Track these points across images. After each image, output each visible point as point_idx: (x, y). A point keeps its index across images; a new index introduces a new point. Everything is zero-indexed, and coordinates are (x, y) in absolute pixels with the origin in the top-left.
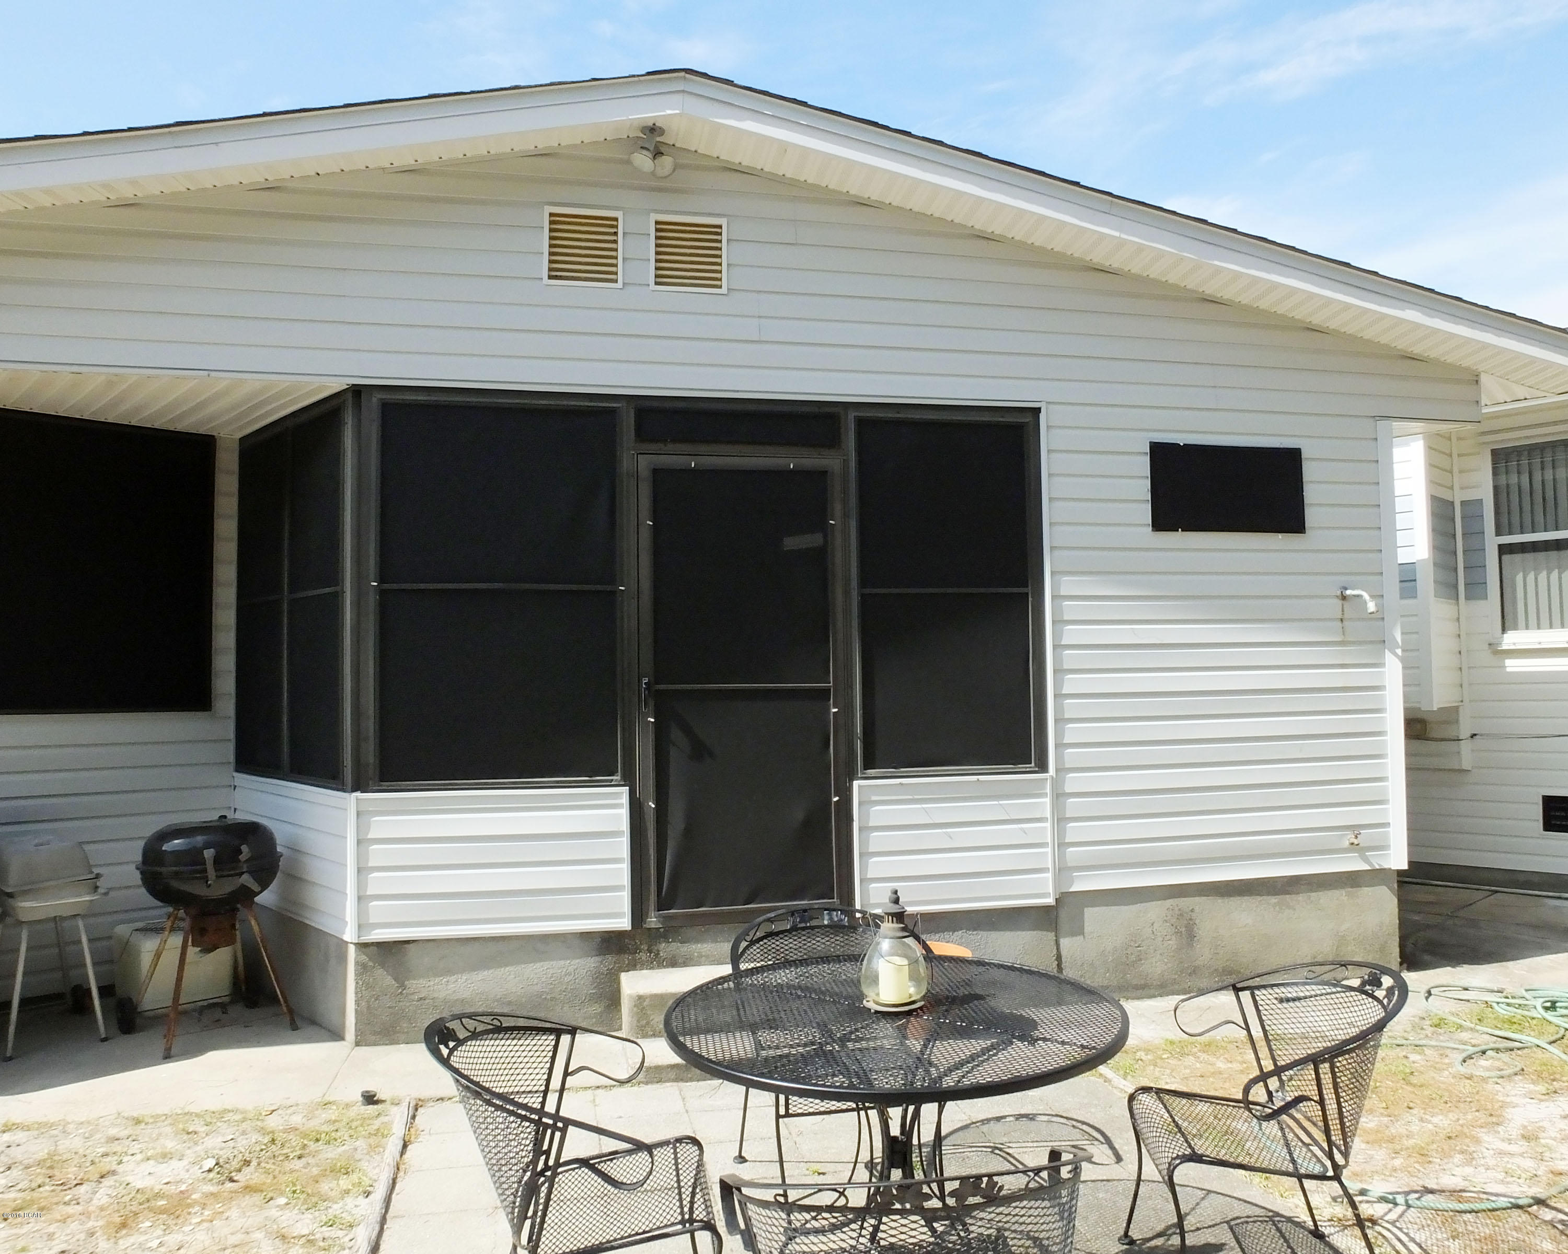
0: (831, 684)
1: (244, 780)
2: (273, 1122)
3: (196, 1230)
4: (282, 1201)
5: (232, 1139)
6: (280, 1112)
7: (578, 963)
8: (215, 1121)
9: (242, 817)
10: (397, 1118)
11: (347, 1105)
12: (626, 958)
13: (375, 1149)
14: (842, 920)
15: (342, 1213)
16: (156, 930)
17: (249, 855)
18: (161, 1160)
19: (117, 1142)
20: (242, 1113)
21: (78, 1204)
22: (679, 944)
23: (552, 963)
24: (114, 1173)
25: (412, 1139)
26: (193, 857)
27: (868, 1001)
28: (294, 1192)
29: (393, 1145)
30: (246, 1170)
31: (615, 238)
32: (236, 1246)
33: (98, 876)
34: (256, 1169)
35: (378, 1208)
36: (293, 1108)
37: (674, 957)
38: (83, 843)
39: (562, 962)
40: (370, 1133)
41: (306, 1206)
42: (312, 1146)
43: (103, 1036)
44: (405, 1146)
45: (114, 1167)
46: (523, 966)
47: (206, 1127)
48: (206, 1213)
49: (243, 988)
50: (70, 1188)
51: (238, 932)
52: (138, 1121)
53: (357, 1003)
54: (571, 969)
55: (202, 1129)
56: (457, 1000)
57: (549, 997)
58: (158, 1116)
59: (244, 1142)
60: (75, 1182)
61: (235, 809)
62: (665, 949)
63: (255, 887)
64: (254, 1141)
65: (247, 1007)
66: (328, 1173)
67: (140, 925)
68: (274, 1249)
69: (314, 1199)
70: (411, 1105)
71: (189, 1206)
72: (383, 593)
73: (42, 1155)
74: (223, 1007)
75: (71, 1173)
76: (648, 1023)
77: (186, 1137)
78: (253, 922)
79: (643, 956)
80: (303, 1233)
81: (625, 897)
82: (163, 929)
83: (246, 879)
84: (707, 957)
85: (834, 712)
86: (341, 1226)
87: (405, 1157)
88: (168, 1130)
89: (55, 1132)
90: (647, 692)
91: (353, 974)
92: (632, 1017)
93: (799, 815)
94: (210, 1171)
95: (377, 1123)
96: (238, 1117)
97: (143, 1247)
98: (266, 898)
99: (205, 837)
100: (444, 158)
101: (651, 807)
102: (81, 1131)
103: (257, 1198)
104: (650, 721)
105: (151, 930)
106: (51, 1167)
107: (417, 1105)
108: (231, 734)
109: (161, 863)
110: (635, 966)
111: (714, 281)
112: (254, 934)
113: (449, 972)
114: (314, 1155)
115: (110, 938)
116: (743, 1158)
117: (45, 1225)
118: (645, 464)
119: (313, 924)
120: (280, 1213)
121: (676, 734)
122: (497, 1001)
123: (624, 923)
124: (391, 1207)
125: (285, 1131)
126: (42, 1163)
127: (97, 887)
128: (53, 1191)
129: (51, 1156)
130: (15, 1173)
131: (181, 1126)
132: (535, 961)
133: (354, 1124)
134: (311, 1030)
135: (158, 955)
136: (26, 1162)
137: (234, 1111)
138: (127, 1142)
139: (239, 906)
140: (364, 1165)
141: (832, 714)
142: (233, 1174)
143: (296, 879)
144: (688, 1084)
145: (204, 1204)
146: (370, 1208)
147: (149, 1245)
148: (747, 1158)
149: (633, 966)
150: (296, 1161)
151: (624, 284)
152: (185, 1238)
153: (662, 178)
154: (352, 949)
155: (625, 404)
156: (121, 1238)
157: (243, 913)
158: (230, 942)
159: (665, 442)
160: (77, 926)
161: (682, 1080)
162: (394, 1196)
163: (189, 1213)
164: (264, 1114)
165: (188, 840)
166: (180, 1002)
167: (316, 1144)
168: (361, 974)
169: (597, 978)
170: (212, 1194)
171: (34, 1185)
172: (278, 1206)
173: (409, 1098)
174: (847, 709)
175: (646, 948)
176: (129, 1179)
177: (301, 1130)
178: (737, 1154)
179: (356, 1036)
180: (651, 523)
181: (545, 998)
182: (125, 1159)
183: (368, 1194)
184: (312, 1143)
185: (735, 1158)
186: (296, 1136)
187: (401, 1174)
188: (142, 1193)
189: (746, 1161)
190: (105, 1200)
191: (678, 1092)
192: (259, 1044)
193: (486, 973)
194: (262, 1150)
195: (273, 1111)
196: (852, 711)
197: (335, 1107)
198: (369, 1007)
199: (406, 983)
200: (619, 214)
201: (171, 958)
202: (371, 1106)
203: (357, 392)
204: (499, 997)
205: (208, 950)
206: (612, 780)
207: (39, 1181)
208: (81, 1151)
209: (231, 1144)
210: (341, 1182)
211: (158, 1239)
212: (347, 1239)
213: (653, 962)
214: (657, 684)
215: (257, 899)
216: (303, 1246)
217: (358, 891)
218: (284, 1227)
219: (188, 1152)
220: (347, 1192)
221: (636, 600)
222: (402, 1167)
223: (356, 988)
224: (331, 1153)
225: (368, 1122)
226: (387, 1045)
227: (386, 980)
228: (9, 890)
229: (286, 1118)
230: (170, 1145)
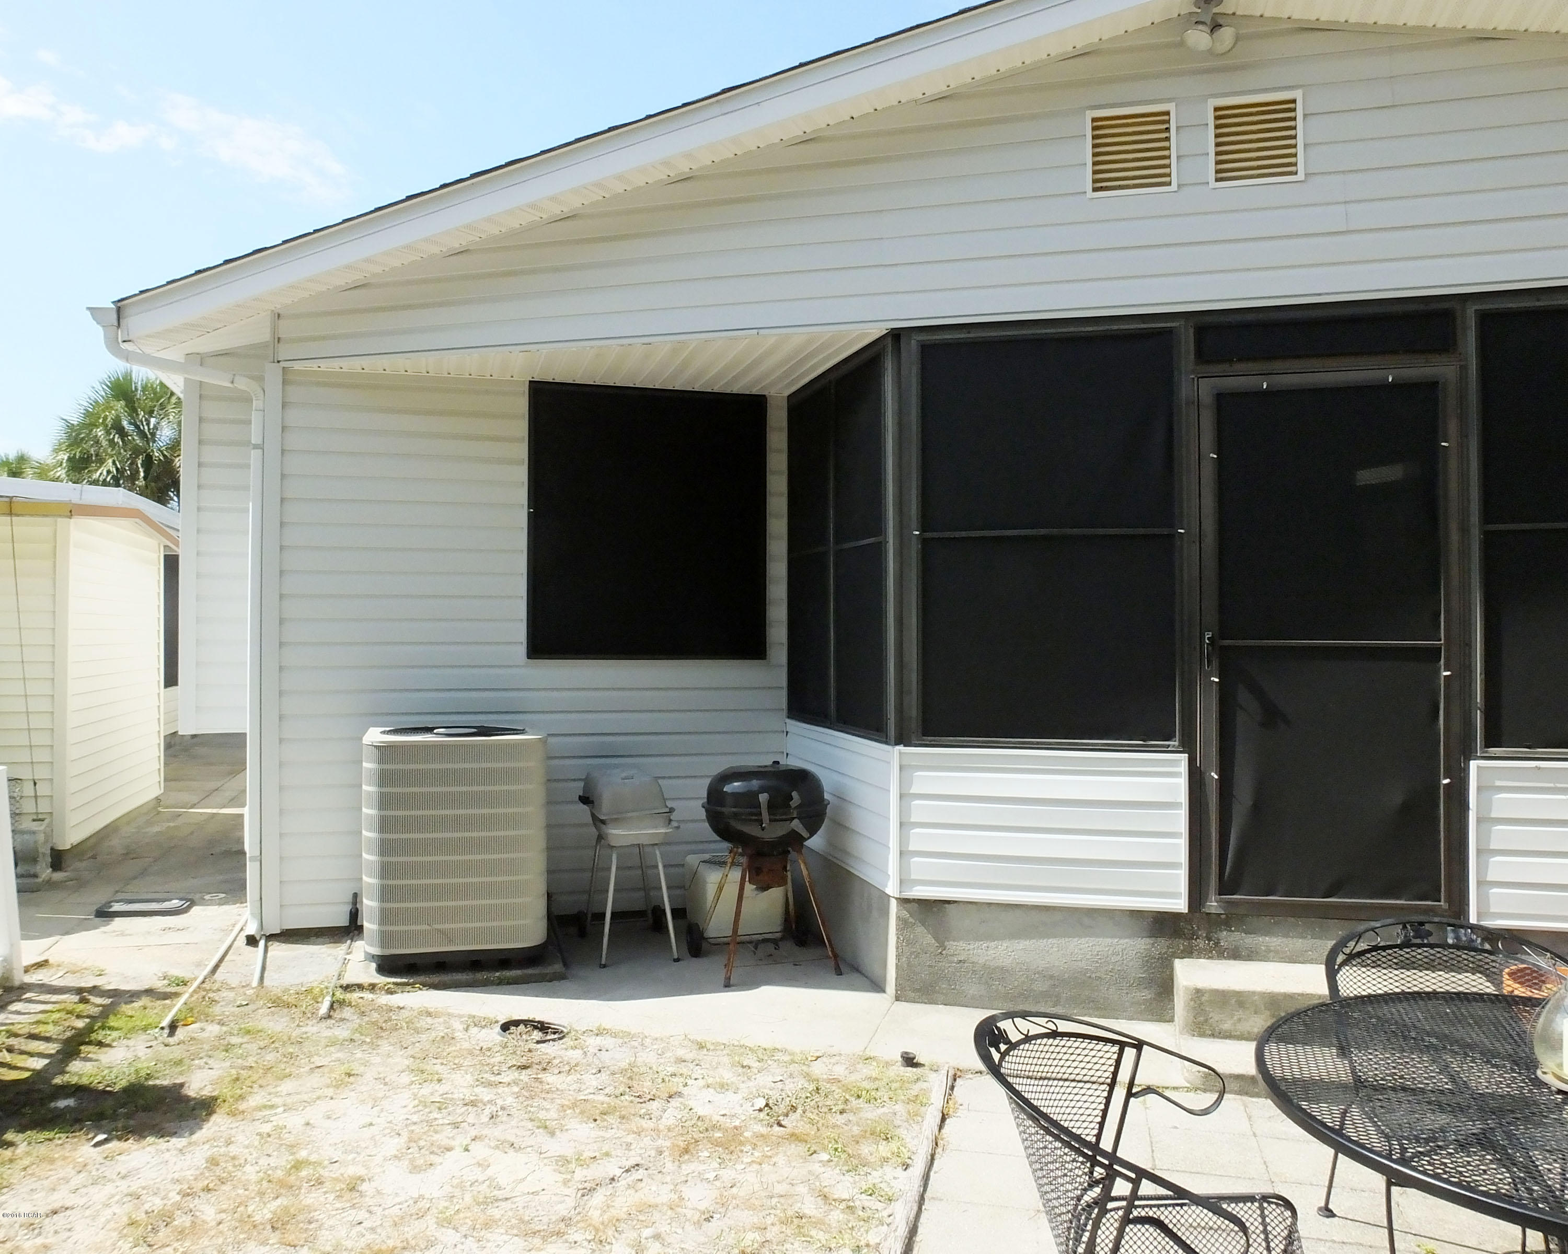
0: (1442, 642)
1: (797, 728)
2: (818, 1069)
3: (746, 1170)
4: (825, 1157)
5: (781, 1081)
6: (824, 1059)
7: (1127, 943)
8: (766, 1058)
9: (794, 762)
10: (936, 1084)
11: (887, 1063)
12: (1182, 944)
13: (914, 1117)
14: (1473, 941)
15: (881, 1182)
16: (721, 864)
17: (800, 802)
18: (719, 1090)
19: (683, 1064)
20: (790, 1054)
21: (651, 1119)
22: (1243, 935)
23: (1097, 939)
24: (679, 1094)
25: (950, 1113)
26: (749, 799)
27: (1544, 1073)
28: (836, 1149)
29: (932, 1117)
30: (793, 1117)
31: (1167, 135)
32: (782, 1196)
33: (672, 810)
34: (802, 1116)
35: (916, 1186)
36: (837, 1058)
37: (1237, 948)
38: (660, 778)
39: (1109, 940)
40: (908, 1099)
41: (847, 1168)
42: (854, 1102)
43: (676, 957)
44: (943, 1119)
45: (681, 1089)
46: (1067, 940)
47: (758, 1063)
48: (757, 1154)
49: (794, 927)
50: (645, 1102)
51: (789, 874)
52: (701, 1046)
53: (898, 957)
54: (1119, 948)
55: (755, 1064)
56: (998, 967)
57: (1094, 976)
58: (718, 1044)
59: (792, 1085)
60: (649, 1097)
61: (787, 754)
62: (1227, 938)
63: (805, 834)
64: (800, 1086)
65: (797, 945)
66: (868, 1135)
67: (707, 856)
68: (816, 1208)
69: (855, 1162)
70: (949, 1075)
71: (742, 1143)
72: (925, 542)
73: (624, 1064)
74: (775, 942)
75: (646, 1086)
76: (1206, 1021)
77: (740, 1070)
78: (802, 866)
79: (1201, 943)
80: (843, 1197)
81: (1181, 878)
82: (725, 863)
83: (796, 825)
84: (1277, 952)
85: (1445, 676)
86: (880, 1198)
87: (943, 1131)
88: (726, 1060)
89: (635, 1044)
90: (1210, 648)
91: (895, 929)
92: (1188, 1012)
93: (1396, 798)
94: (760, 1110)
95: (916, 1089)
96: (787, 1058)
97: (702, 1176)
98: (816, 842)
99: (759, 782)
100: (977, 78)
101: (1213, 777)
102: (655, 1047)
103: (802, 1149)
104: (1213, 681)
105: (715, 863)
106: (631, 1078)
107: (955, 1075)
108: (784, 682)
109: (722, 805)
110: (1192, 953)
111: (1289, 168)
112: (803, 876)
113: (990, 937)
114: (855, 1111)
115: (683, 865)
116: (1331, 1211)
117: (624, 1134)
118: (1206, 389)
119: (856, 873)
120: (823, 1169)
121: (1243, 696)
122: (1038, 973)
123: (1181, 905)
124: (929, 1185)
125: (829, 1081)
126: (624, 1072)
127: (670, 820)
128: (632, 1102)
129: (632, 1066)
130: (604, 1076)
131: (737, 1058)
132: (1080, 937)
133: (894, 1086)
134: (855, 977)
135: (720, 888)
136: (612, 1068)
137: (784, 1051)
138: (692, 1066)
139: (790, 849)
140: (902, 1132)
141: (1442, 679)
142: (781, 1118)
143: (841, 827)
144: (1254, 1099)
145: (755, 1144)
146: (909, 1182)
147: (707, 1176)
148: (1335, 1212)
149: (1188, 953)
150: (838, 1116)
151: (1179, 186)
152: (737, 1176)
153: (1222, 54)
154: (893, 904)
155: (1183, 323)
156: (684, 1162)
157: (793, 855)
158: (782, 882)
159: (1230, 361)
160: (655, 854)
161: (1247, 1094)
162: (932, 1174)
163: (742, 1151)
164: (809, 1059)
165: (745, 783)
166: (739, 933)
167: (857, 1101)
168: (903, 929)
169: (1147, 961)
170: (762, 1136)
171: (618, 1092)
172: (821, 1161)
173: (947, 1065)
174: (1464, 672)
175: (1204, 935)
176: (691, 1103)
177: (843, 1083)
178: (1323, 1204)
179: (896, 991)
180: (1215, 456)
181: (1090, 977)
182: (690, 1082)
183: (906, 1167)
184: (853, 1099)
185: (1320, 1209)
186: (839, 1088)
187: (939, 1150)
188: (702, 1121)
189: (1334, 1215)
190: (672, 1122)
191: (1242, 1108)
192: (807, 985)
193: (1027, 942)
194: (807, 1098)
195: (818, 1057)
196: (1470, 677)
197: (875, 1064)
198: (909, 964)
199: (946, 943)
200: (1171, 107)
201: (731, 891)
202: (910, 1069)
203: (896, 335)
204: (1041, 969)
205: (764, 888)
206: (1169, 746)
207: (621, 1090)
208: (655, 1068)
209: (780, 1085)
210: (881, 1148)
211: (715, 1171)
212: (885, 1214)
213: (1211, 952)
214: (1223, 638)
215: (806, 843)
216: (843, 1211)
217: (900, 846)
218: (826, 1186)
219: (742, 1086)
220: (886, 1160)
221: (1198, 544)
222: (940, 1143)
223: (897, 942)
224: (870, 1113)
225: (907, 1085)
226: (926, 1003)
227: (927, 939)
228: (603, 818)
229: (830, 1067)
230: (727, 1075)
